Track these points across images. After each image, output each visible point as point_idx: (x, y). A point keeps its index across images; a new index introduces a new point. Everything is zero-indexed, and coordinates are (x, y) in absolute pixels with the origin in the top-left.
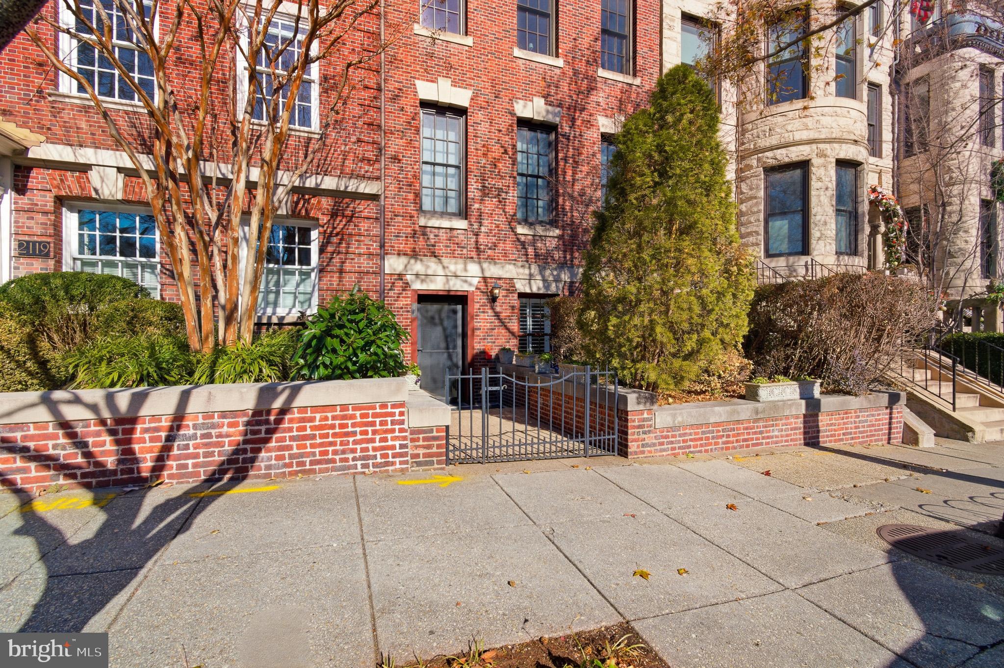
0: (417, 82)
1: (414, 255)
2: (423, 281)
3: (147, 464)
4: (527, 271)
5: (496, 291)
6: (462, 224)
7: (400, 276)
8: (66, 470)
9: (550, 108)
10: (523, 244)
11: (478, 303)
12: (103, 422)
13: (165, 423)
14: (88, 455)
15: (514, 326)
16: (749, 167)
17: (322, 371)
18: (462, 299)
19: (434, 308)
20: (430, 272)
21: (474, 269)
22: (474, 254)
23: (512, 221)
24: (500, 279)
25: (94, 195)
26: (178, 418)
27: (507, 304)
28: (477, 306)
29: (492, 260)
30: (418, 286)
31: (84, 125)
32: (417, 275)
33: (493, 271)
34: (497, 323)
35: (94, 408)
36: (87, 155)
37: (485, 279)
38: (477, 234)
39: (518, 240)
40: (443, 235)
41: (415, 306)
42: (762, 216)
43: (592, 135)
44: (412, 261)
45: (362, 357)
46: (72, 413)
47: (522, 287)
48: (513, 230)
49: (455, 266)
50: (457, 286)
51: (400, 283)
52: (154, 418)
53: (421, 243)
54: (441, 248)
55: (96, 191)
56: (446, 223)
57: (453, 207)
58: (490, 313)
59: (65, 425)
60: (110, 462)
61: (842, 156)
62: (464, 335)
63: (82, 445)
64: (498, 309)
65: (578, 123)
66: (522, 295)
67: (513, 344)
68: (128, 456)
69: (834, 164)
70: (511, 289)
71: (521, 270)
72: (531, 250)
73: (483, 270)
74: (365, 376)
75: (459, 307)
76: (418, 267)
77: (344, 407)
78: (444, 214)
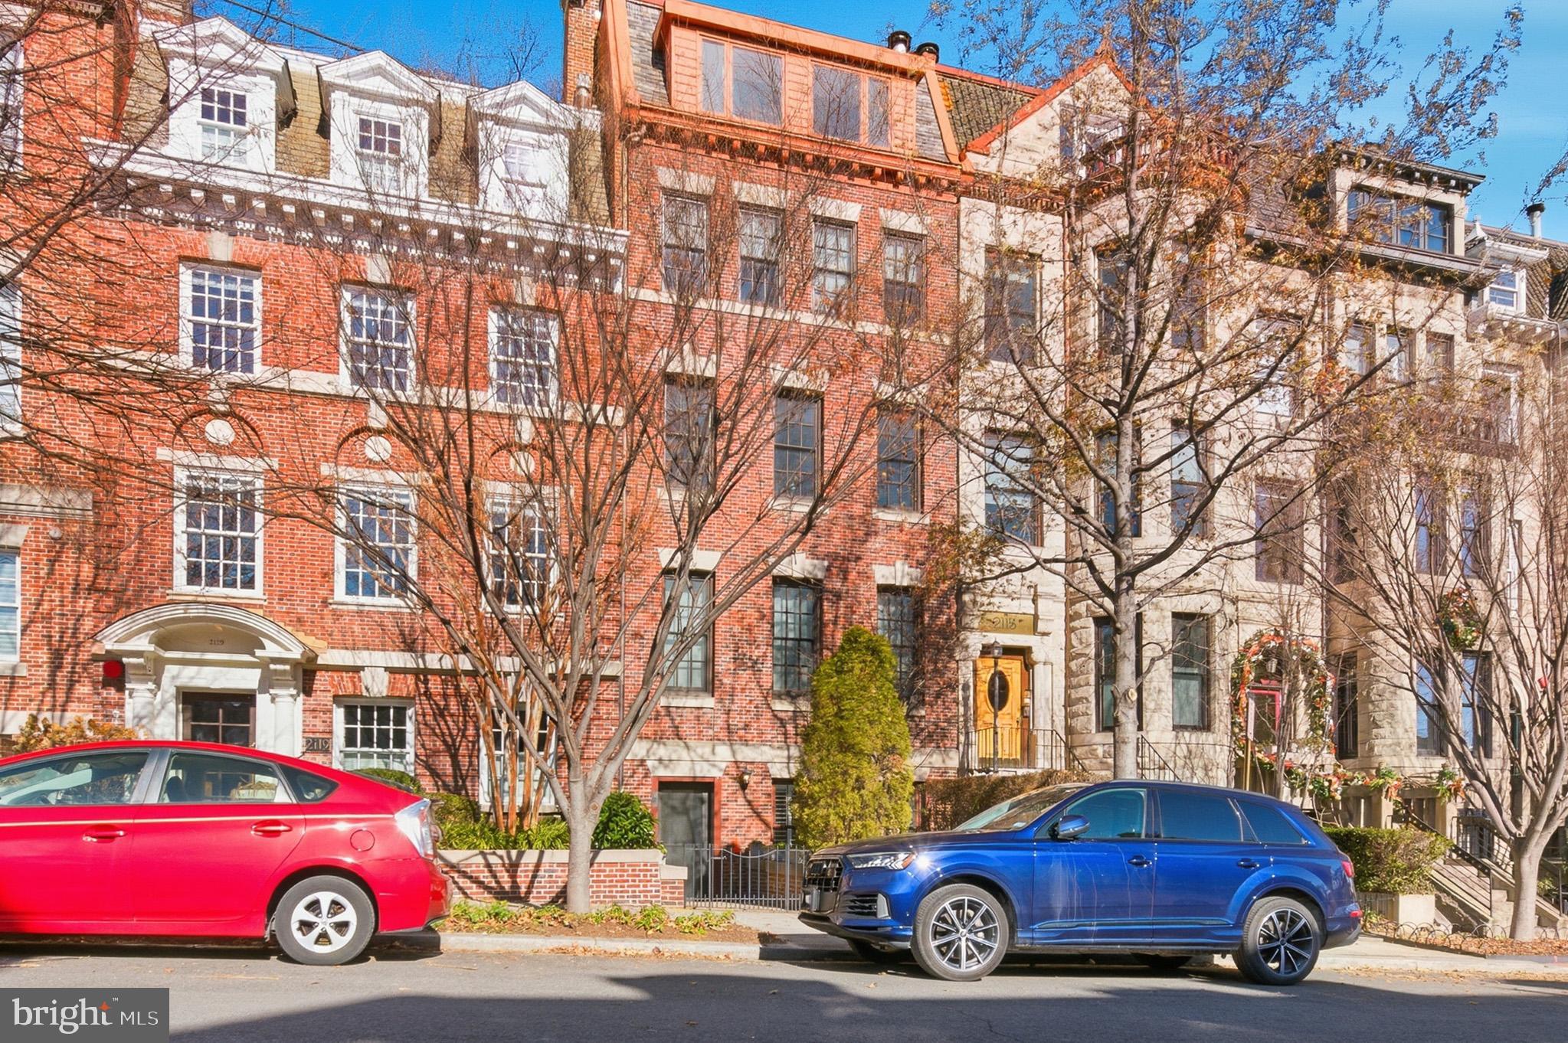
0: (660, 550)
1: (658, 738)
2: (666, 767)
3: (523, 890)
4: (785, 753)
5: (746, 777)
6: (709, 702)
7: (642, 762)
8: (488, 889)
9: (816, 562)
10: (781, 720)
11: (727, 789)
12: (503, 865)
13: (531, 868)
14: (498, 882)
15: (770, 817)
16: (1077, 616)
17: (606, 844)
18: (708, 786)
19: (679, 795)
20: (674, 757)
21: (723, 752)
22: (723, 735)
23: (769, 695)
24: (752, 763)
25: (365, 693)
26: (538, 865)
27: (761, 791)
28: (724, 794)
29: (745, 742)
30: (662, 773)
31: (356, 629)
32: (660, 760)
33: (746, 754)
34: (748, 812)
35: (501, 857)
36: (362, 658)
37: (736, 762)
38: (728, 712)
39: (775, 716)
40: (689, 715)
41: (656, 794)
42: (1092, 679)
43: (867, 592)
44: (655, 745)
45: (631, 835)
46: (493, 859)
47: (779, 771)
48: (769, 706)
49: (704, 749)
50: (704, 771)
51: (641, 770)
52: (526, 865)
53: (666, 723)
54: (685, 729)
55: (367, 689)
56: (692, 702)
57: (698, 682)
58: (741, 801)
59: (488, 865)
60: (507, 887)
61: (1180, 609)
62: (710, 827)
63: (495, 877)
64: (750, 797)
65: (853, 576)
66: (776, 781)
67: (766, 839)
68: (515, 885)
69: (1170, 619)
70: (766, 773)
71: (779, 752)
72: (790, 728)
73: (734, 753)
74: (631, 847)
75: (705, 795)
76: (662, 751)
77: (622, 864)
78: (689, 691)
